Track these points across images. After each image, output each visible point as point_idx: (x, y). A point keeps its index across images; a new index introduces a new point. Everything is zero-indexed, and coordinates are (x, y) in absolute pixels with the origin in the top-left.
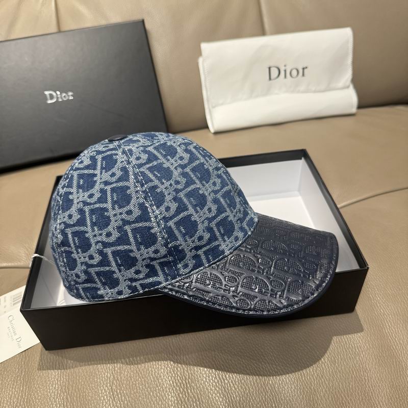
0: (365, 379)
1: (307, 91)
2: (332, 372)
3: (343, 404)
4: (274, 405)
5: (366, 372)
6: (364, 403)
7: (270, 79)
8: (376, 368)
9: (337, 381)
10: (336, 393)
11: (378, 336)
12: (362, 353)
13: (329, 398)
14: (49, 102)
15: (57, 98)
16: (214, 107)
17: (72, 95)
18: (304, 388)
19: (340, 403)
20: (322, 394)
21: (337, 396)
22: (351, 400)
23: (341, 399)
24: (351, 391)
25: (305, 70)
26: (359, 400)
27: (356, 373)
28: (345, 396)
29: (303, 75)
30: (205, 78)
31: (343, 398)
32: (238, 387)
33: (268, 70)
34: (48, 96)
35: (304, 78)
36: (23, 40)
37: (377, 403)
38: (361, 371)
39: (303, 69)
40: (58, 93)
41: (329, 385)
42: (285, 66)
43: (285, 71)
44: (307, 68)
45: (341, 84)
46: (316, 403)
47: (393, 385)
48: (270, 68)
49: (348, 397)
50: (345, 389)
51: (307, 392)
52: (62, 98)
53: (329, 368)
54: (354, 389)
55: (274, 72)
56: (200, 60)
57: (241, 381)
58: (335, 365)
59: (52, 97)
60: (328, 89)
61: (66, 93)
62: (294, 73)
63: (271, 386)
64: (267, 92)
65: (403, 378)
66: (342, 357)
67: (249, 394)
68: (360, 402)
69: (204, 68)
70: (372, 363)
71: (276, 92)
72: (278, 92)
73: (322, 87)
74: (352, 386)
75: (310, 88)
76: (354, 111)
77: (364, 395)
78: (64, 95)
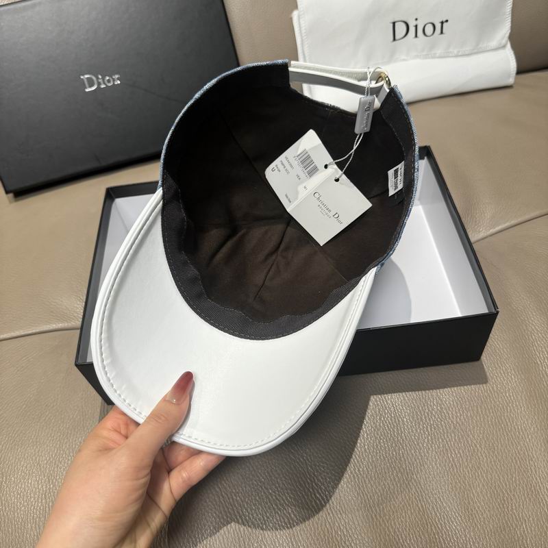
1: (445, 55)
2: (491, 462)
3: (504, 501)
4: (420, 505)
5: (532, 460)
6: (530, 499)
7: (394, 39)
9: (496, 473)
10: (495, 487)
12: (528, 437)
14: (87, 90)
15: (99, 84)
17: (118, 79)
18: (456, 483)
19: (501, 501)
20: (478, 490)
21: (497, 491)
22: (514, 495)
23: (501, 495)
24: (514, 485)
25: (445, 24)
26: (524, 495)
27: (520, 462)
28: (506, 491)
29: (442, 33)
30: (302, 41)
31: (504, 494)
32: (375, 483)
33: (392, 25)
34: (86, 82)
35: (442, 36)
38: (526, 460)
39: (442, 23)
40: (100, 77)
41: (487, 478)
43: (416, 26)
44: (447, 21)
45: (494, 44)
46: (472, 500)
48: (394, 23)
49: (511, 492)
50: (507, 483)
51: (460, 488)
52: (104, 83)
53: (486, 457)
54: (518, 482)
55: (401, 29)
56: (295, 14)
57: (378, 477)
58: (494, 452)
59: (91, 84)
60: (477, 51)
61: (110, 75)
62: (429, 29)
63: (415, 481)
64: (390, 57)
66: (503, 443)
67: (389, 493)
68: (525, 498)
70: (540, 450)
71: (403, 57)
72: (406, 58)
73: (467, 49)
74: (515, 478)
75: (451, 50)
76: (511, 81)
77: (530, 489)
78: (108, 78)
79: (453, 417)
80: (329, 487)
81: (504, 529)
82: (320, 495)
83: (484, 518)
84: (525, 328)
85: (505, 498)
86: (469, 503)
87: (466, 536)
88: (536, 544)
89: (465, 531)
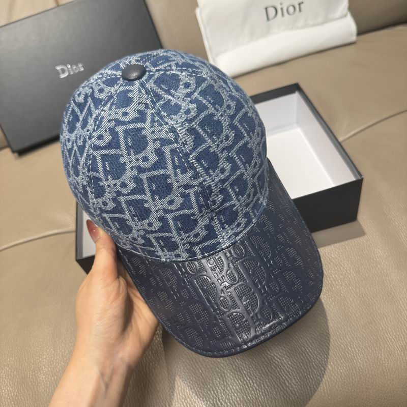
0: (387, 282)
1: (306, 26)
6: (388, 302)
7: (268, 19)
13: (357, 302)
14: (63, 76)
15: (69, 72)
16: (217, 55)
17: (82, 67)
20: (351, 299)
22: (376, 300)
23: (367, 300)
24: (376, 293)
27: (378, 278)
29: (300, 10)
30: (205, 28)
31: (369, 300)
33: (264, 11)
34: (60, 71)
35: (301, 13)
36: (26, 20)
37: (399, 299)
39: (300, 4)
40: (69, 66)
42: (281, 4)
43: (282, 9)
44: (302, 3)
45: (338, 14)
48: (266, 9)
49: (373, 297)
50: (371, 293)
55: (272, 12)
56: (198, 11)
59: (63, 71)
60: (327, 21)
61: (76, 65)
62: (291, 9)
64: (267, 32)
69: (202, 19)
71: (276, 31)
72: (278, 31)
73: (319, 21)
75: (308, 22)
76: (354, 38)
78: (74, 67)
79: (328, 254)
81: (372, 323)
83: (357, 318)
86: (345, 308)
87: (345, 331)
88: (395, 331)
89: (343, 327)
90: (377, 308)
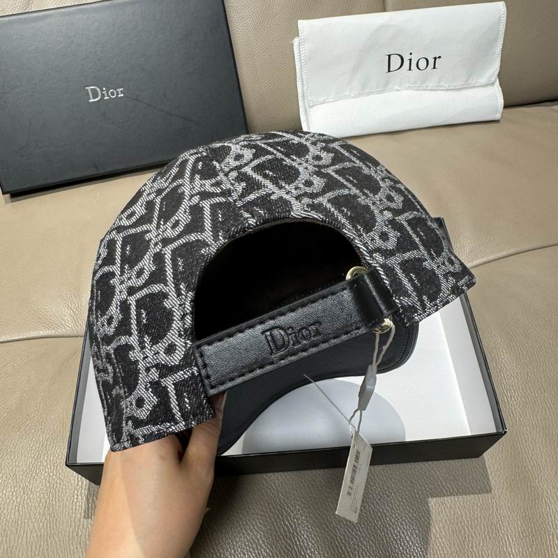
1: (437, 88)
3: (465, 538)
7: (389, 71)
8: (506, 494)
9: (459, 509)
10: (457, 523)
11: (511, 454)
13: (449, 531)
16: (311, 106)
19: (462, 537)
21: (459, 528)
22: (475, 533)
25: (438, 61)
26: (484, 533)
27: (482, 499)
28: (468, 528)
29: (434, 68)
30: (301, 66)
31: (465, 531)
33: (387, 58)
35: (435, 71)
39: (435, 58)
41: (450, 515)
43: (410, 60)
44: (440, 57)
45: (483, 80)
47: (526, 516)
48: (389, 56)
49: (472, 529)
54: (479, 519)
55: (396, 62)
60: (467, 87)
62: (422, 64)
64: (385, 87)
65: (538, 507)
70: (502, 489)
71: (396, 87)
72: (399, 88)
73: (459, 84)
74: (477, 515)
75: (442, 84)
76: (498, 116)
77: (491, 527)
80: (297, 514)
82: (289, 522)
84: (495, 365)
85: (466, 536)
90: (474, 545)
